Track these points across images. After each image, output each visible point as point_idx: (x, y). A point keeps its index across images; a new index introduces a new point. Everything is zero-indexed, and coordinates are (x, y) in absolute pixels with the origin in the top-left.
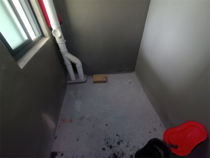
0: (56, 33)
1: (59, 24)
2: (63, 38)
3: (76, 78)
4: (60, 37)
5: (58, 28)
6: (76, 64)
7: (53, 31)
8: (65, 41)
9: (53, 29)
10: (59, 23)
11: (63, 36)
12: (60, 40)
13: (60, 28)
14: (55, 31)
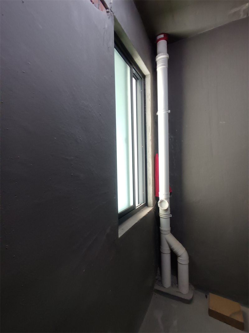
0: (163, 203)
1: (169, 195)
2: (169, 212)
3: (172, 285)
4: (166, 210)
5: (166, 199)
6: (180, 256)
7: (159, 201)
8: (171, 216)
9: (160, 199)
10: (169, 193)
11: (169, 209)
12: (165, 213)
13: (169, 199)
14: (162, 201)
